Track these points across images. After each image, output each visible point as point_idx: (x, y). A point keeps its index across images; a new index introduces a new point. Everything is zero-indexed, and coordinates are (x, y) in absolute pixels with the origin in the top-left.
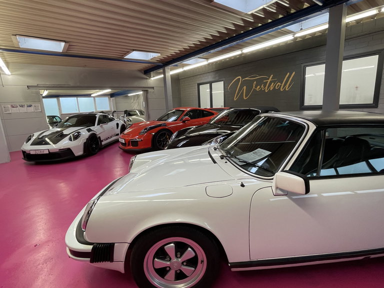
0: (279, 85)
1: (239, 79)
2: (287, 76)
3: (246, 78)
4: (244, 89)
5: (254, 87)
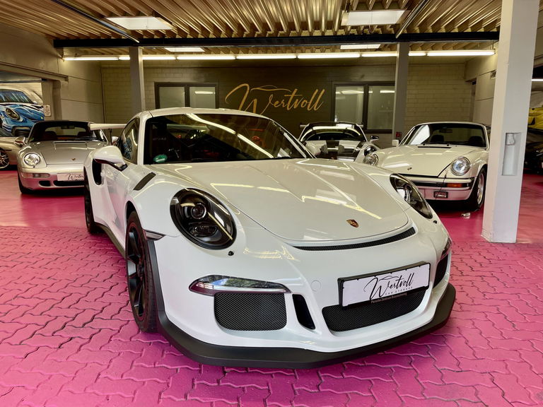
0: (305, 103)
1: (246, 87)
2: (315, 93)
3: (258, 88)
4: (253, 103)
5: (270, 101)
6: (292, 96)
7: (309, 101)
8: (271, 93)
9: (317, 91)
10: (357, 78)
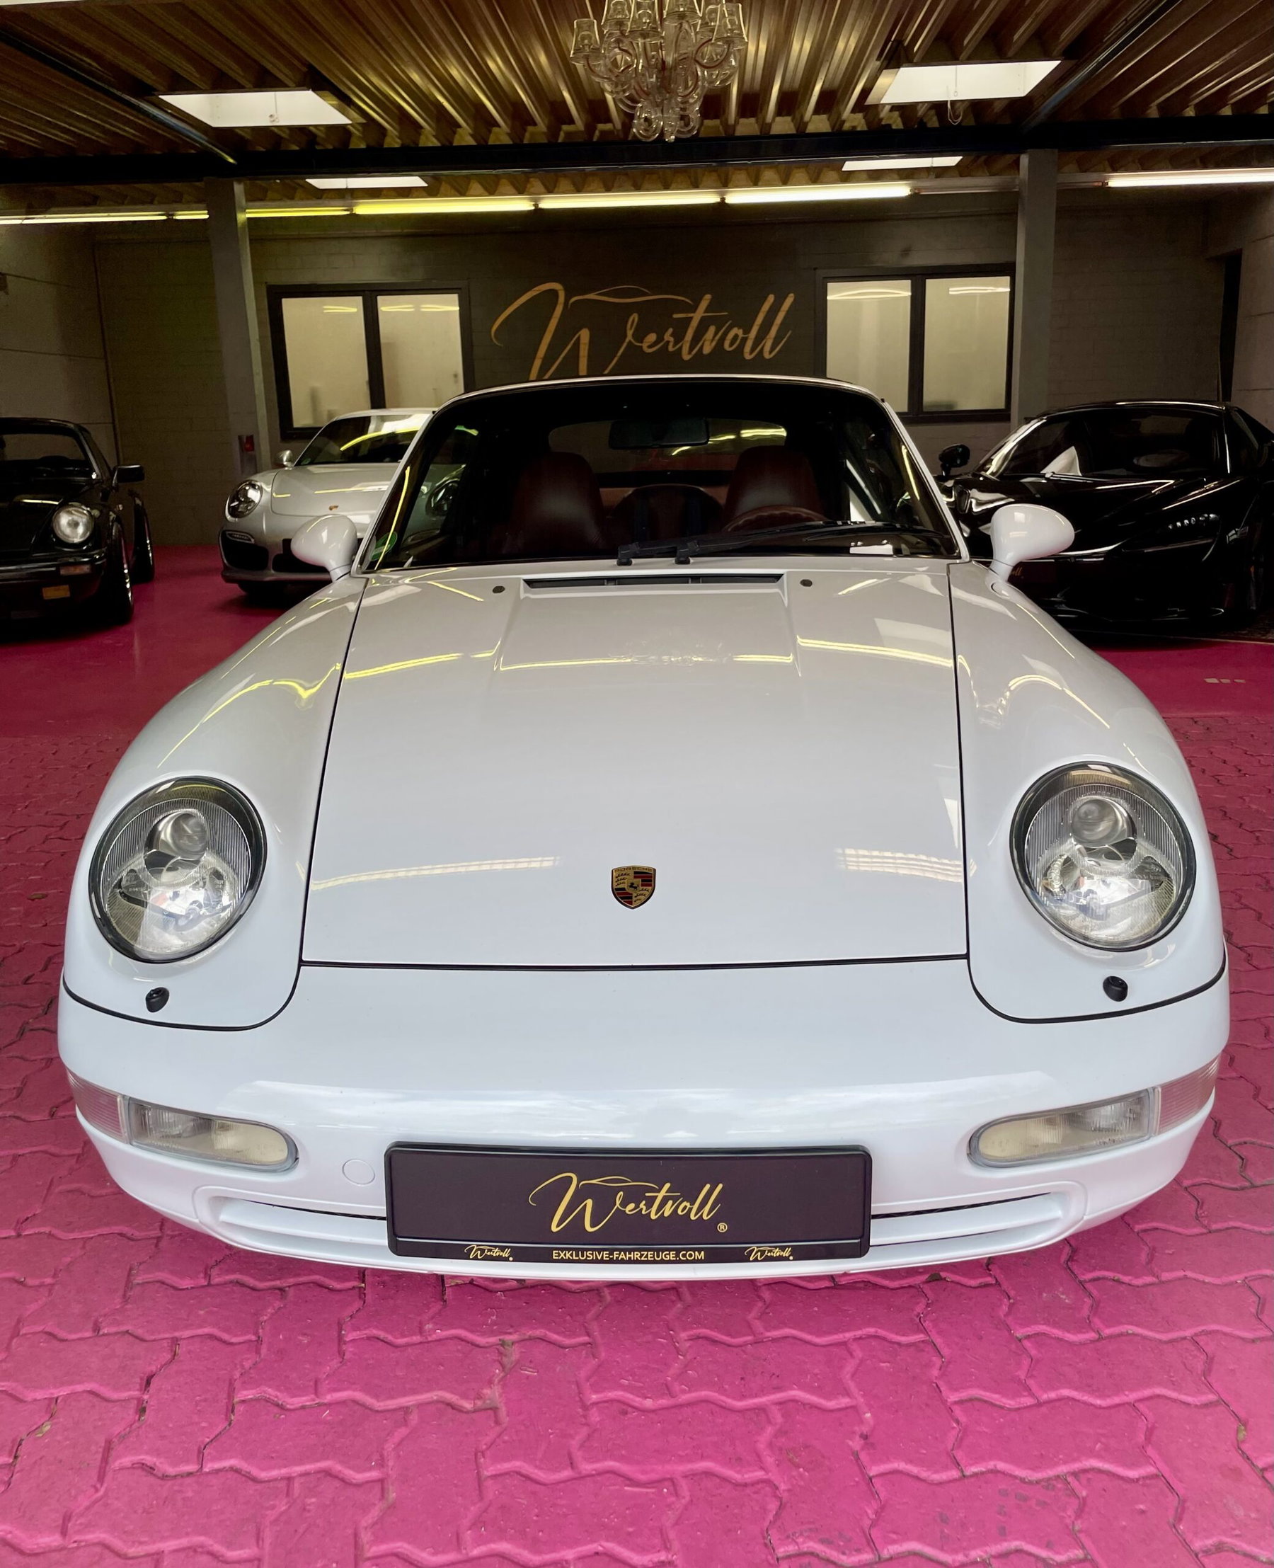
0: (736, 336)
1: (554, 293)
2: (766, 307)
3: (592, 296)
4: (577, 345)
5: (630, 333)
6: (697, 316)
7: (747, 331)
8: (628, 309)
9: (771, 298)
10: (890, 258)
